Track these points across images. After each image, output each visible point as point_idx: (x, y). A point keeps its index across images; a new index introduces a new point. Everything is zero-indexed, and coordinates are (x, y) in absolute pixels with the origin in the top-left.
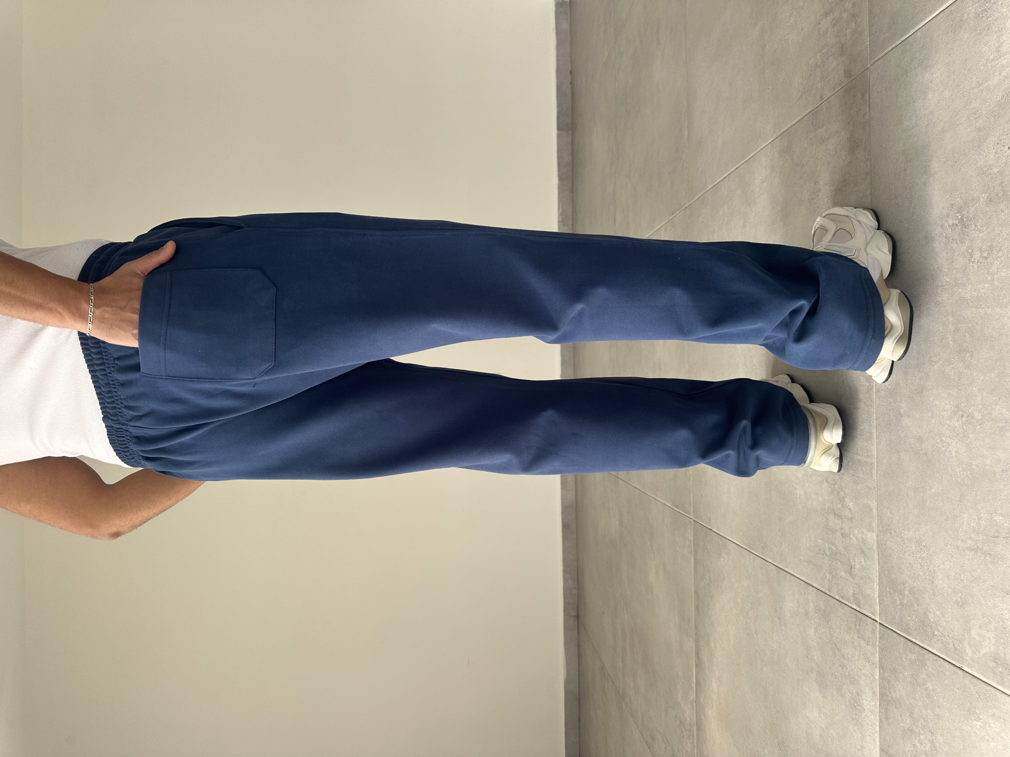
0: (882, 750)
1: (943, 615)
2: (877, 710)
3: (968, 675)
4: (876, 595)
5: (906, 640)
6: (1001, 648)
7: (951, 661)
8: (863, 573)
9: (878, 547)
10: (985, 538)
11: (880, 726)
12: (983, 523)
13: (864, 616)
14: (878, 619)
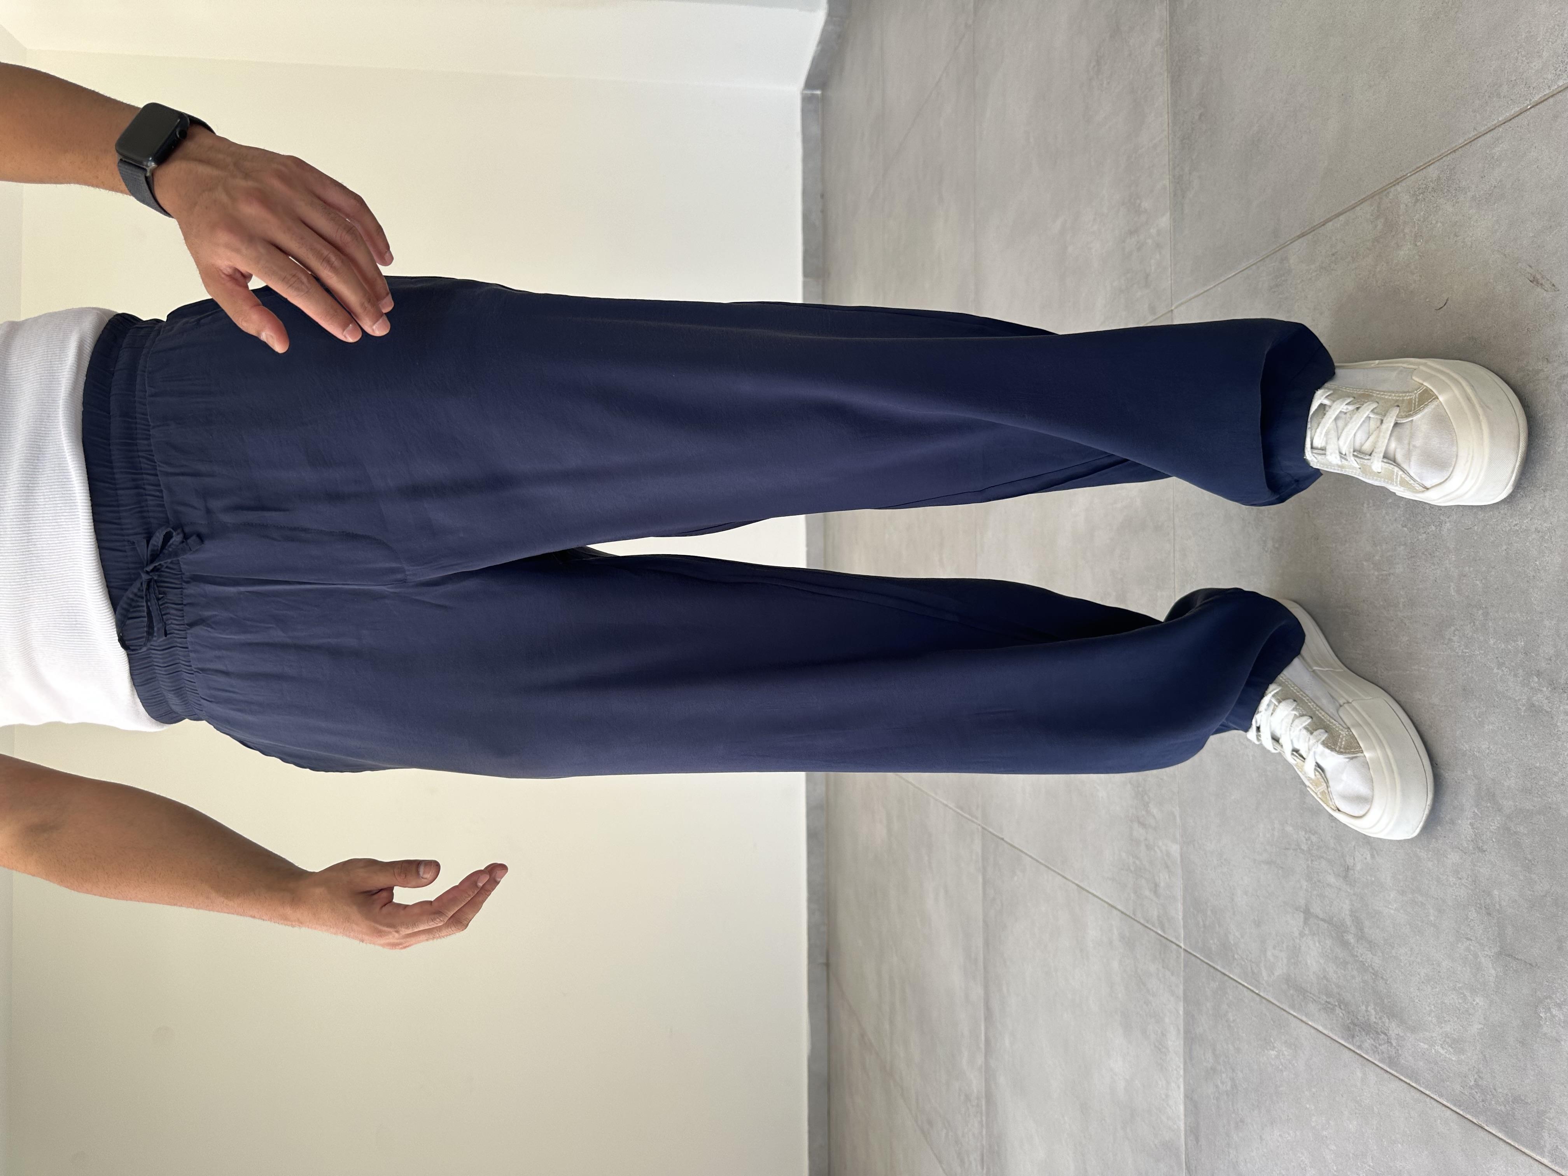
0: (1186, 1096)
1: (1242, 937)
2: (1181, 1051)
3: (1264, 1001)
4: (1180, 917)
5: (1208, 966)
6: (1292, 968)
7: (1250, 987)
8: (1168, 892)
9: (1182, 861)
10: (1278, 850)
11: (1185, 1070)
12: (1276, 834)
13: (1168, 942)
14: (1182, 945)
